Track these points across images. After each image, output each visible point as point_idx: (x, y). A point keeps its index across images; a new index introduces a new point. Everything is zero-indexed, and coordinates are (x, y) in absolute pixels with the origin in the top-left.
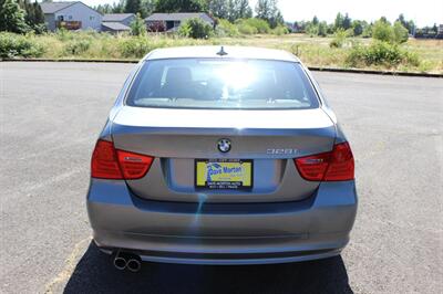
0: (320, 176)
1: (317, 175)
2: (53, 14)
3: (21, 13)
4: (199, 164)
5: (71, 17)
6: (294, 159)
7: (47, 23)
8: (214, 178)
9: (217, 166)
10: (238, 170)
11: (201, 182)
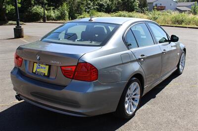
0: (71, 77)
1: (70, 76)
2: (152, 3)
3: (137, 3)
4: (35, 64)
5: (161, 4)
6: (61, 67)
7: (148, 7)
8: (38, 70)
9: (39, 66)
10: (45, 68)
11: (34, 71)
